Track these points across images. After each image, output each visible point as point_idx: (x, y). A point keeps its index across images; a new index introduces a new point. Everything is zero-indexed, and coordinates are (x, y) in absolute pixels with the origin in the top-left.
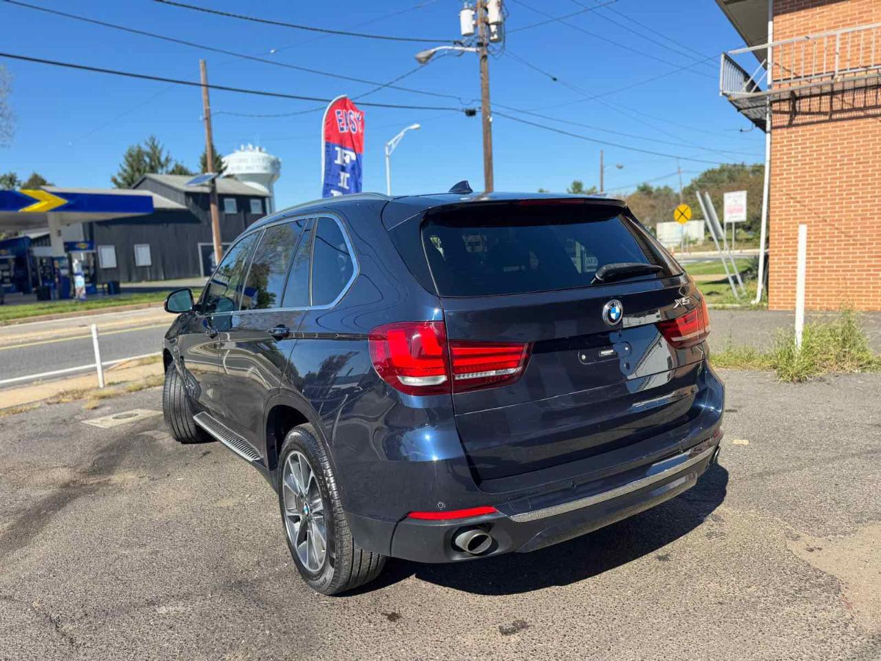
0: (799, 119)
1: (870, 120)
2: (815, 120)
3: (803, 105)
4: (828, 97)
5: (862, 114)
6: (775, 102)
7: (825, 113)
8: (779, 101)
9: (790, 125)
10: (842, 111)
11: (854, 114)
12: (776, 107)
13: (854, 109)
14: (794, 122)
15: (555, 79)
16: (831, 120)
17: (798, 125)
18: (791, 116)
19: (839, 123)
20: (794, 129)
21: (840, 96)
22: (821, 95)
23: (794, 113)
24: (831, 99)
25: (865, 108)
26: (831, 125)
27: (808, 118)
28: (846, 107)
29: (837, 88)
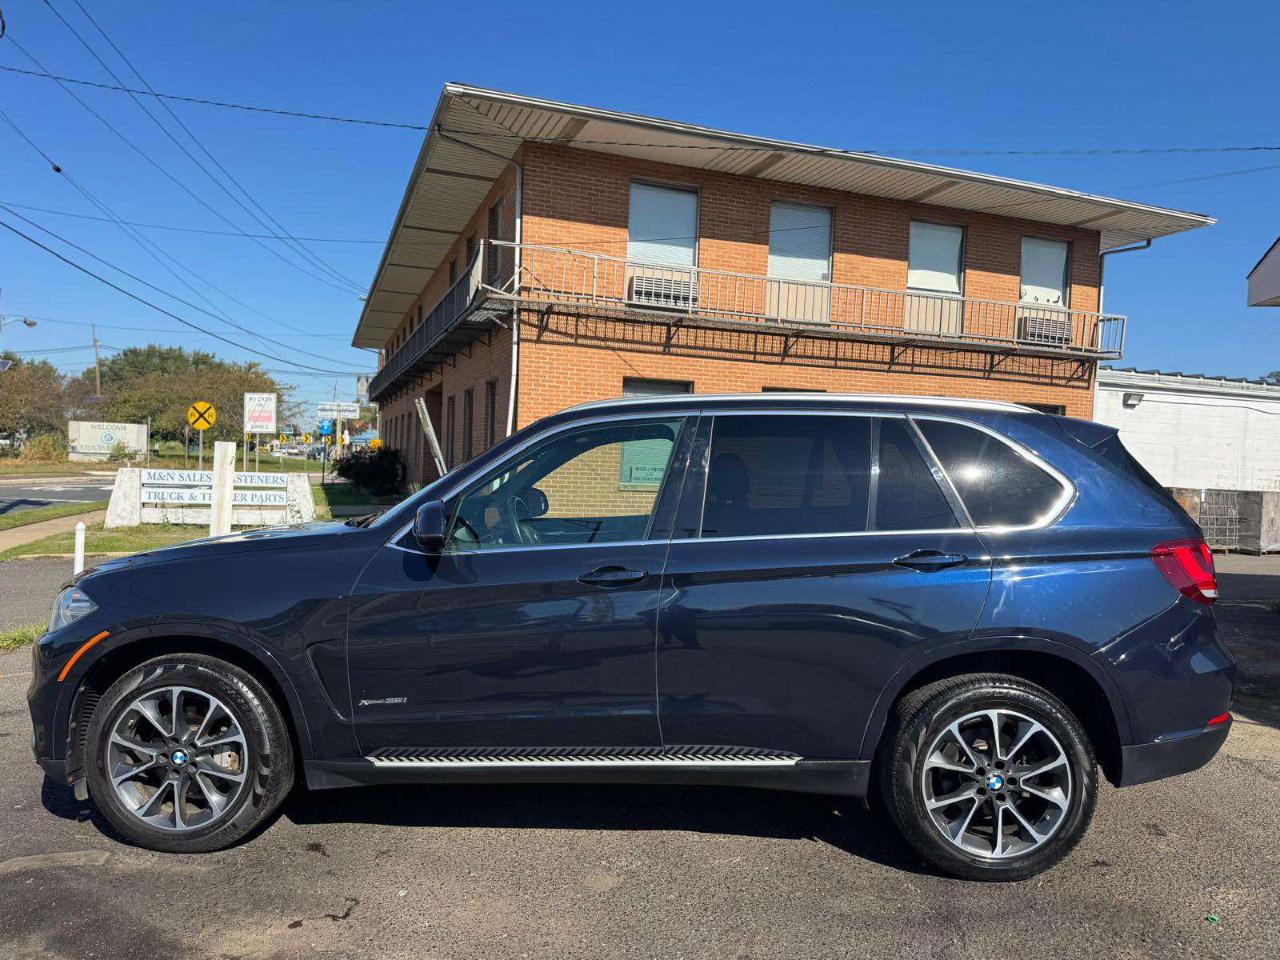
0: (546, 337)
1: (610, 352)
2: (562, 340)
3: (553, 321)
4: (574, 319)
5: (603, 344)
6: (525, 310)
7: (571, 336)
8: (529, 310)
9: (538, 341)
10: (585, 337)
11: (595, 342)
12: (524, 316)
13: (595, 338)
14: (542, 338)
15: (58, 170)
16: (576, 345)
17: (545, 342)
18: (540, 330)
19: (583, 349)
20: (542, 346)
21: (584, 320)
22: (568, 315)
23: (543, 328)
24: (577, 321)
25: (605, 339)
26: (576, 349)
27: (556, 338)
28: (590, 334)
29: (583, 311)
